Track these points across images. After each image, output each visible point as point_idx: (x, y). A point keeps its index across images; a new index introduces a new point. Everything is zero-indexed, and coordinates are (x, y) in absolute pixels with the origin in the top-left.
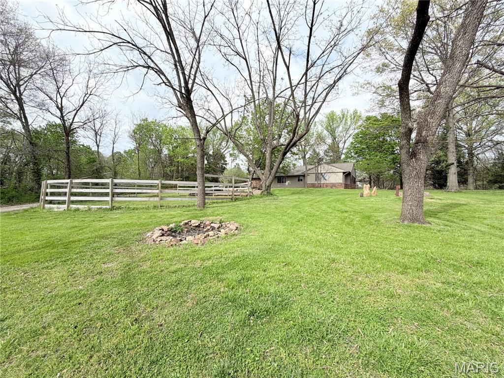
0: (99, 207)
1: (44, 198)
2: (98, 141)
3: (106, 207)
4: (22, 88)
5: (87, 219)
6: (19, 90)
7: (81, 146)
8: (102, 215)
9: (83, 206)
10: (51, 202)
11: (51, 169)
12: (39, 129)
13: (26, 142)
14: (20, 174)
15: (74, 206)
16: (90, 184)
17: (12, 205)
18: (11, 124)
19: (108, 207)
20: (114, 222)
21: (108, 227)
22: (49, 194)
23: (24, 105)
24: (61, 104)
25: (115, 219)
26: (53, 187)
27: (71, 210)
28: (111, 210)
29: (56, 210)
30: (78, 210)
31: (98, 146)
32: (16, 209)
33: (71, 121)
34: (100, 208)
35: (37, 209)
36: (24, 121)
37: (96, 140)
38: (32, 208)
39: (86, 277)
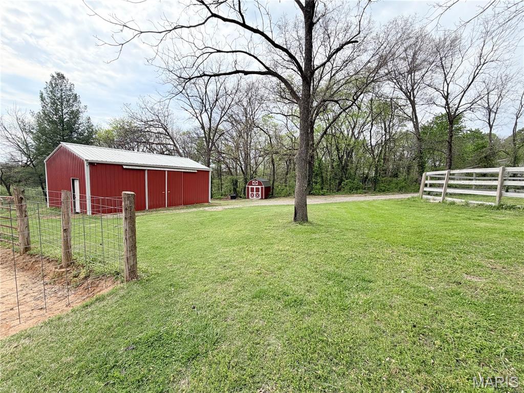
0: (480, 202)
1: (423, 188)
2: (491, 120)
3: (490, 203)
4: (415, 92)
5: (461, 215)
6: (413, 94)
7: (469, 132)
8: (482, 214)
9: (460, 200)
10: (429, 193)
11: (434, 161)
12: (426, 125)
13: (415, 140)
14: (409, 168)
15: (449, 199)
16: (474, 175)
17: (402, 194)
18: (406, 126)
19: (493, 204)
20: (497, 226)
21: (487, 230)
22: (428, 185)
23: (416, 106)
24: (447, 92)
25: (502, 222)
26: (432, 178)
27: (446, 203)
28: (498, 209)
29: (432, 201)
30: (453, 203)
31: (491, 127)
32: (404, 197)
33: (456, 106)
34: (482, 205)
35: (417, 199)
36: (415, 120)
37: (489, 120)
38: (413, 197)
39: (440, 280)
